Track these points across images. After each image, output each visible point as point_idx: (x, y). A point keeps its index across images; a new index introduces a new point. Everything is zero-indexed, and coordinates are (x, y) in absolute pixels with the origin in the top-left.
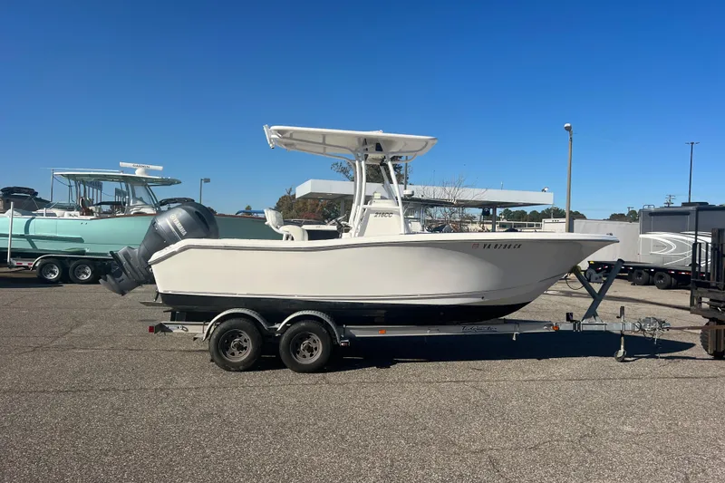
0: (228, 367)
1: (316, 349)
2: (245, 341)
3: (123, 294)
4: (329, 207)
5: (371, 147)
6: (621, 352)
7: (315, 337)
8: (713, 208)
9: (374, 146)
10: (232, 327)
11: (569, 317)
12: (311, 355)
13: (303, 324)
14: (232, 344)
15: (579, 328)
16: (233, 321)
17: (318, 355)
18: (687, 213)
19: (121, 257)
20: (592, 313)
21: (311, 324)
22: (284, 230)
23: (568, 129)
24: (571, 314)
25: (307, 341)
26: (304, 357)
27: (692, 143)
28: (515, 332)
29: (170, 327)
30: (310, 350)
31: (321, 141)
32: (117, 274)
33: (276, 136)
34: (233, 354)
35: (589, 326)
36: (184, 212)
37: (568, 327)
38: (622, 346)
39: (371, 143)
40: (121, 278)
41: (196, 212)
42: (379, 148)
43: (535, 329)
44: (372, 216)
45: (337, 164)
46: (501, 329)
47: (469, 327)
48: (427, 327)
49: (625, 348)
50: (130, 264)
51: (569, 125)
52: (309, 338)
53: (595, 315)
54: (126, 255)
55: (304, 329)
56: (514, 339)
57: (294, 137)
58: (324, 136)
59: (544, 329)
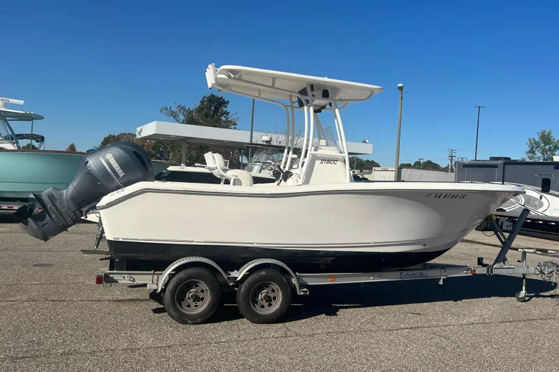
0: (183, 319)
1: (274, 298)
2: (202, 291)
3: (46, 239)
4: (154, 148)
5: (318, 93)
6: (523, 293)
7: (275, 286)
8: (516, 163)
9: (321, 92)
10: (190, 277)
11: (480, 261)
12: (270, 305)
13: (263, 273)
14: (189, 295)
15: (492, 272)
16: (191, 271)
17: (276, 306)
18: (495, 166)
19: (45, 198)
20: (501, 258)
21: (271, 272)
22: (231, 174)
23: (401, 88)
24: (482, 259)
25: (265, 291)
26: (263, 307)
27: (479, 107)
28: (442, 277)
29: (116, 277)
30: (269, 300)
31: (271, 85)
32: (40, 218)
33: (224, 76)
34: (189, 306)
35: (500, 270)
36: (121, 151)
37: (481, 271)
38: (524, 288)
39: (318, 89)
40: (44, 222)
41: (134, 152)
42: (326, 94)
43: (458, 273)
44: (318, 162)
45: (166, 108)
46: (431, 274)
47: (405, 273)
48: (370, 274)
49: (526, 290)
50: (55, 206)
51: (402, 85)
52: (267, 287)
53: (504, 260)
54: (51, 197)
55: (263, 278)
56: (441, 283)
57: (243, 78)
58: (274, 78)
59: (464, 274)
